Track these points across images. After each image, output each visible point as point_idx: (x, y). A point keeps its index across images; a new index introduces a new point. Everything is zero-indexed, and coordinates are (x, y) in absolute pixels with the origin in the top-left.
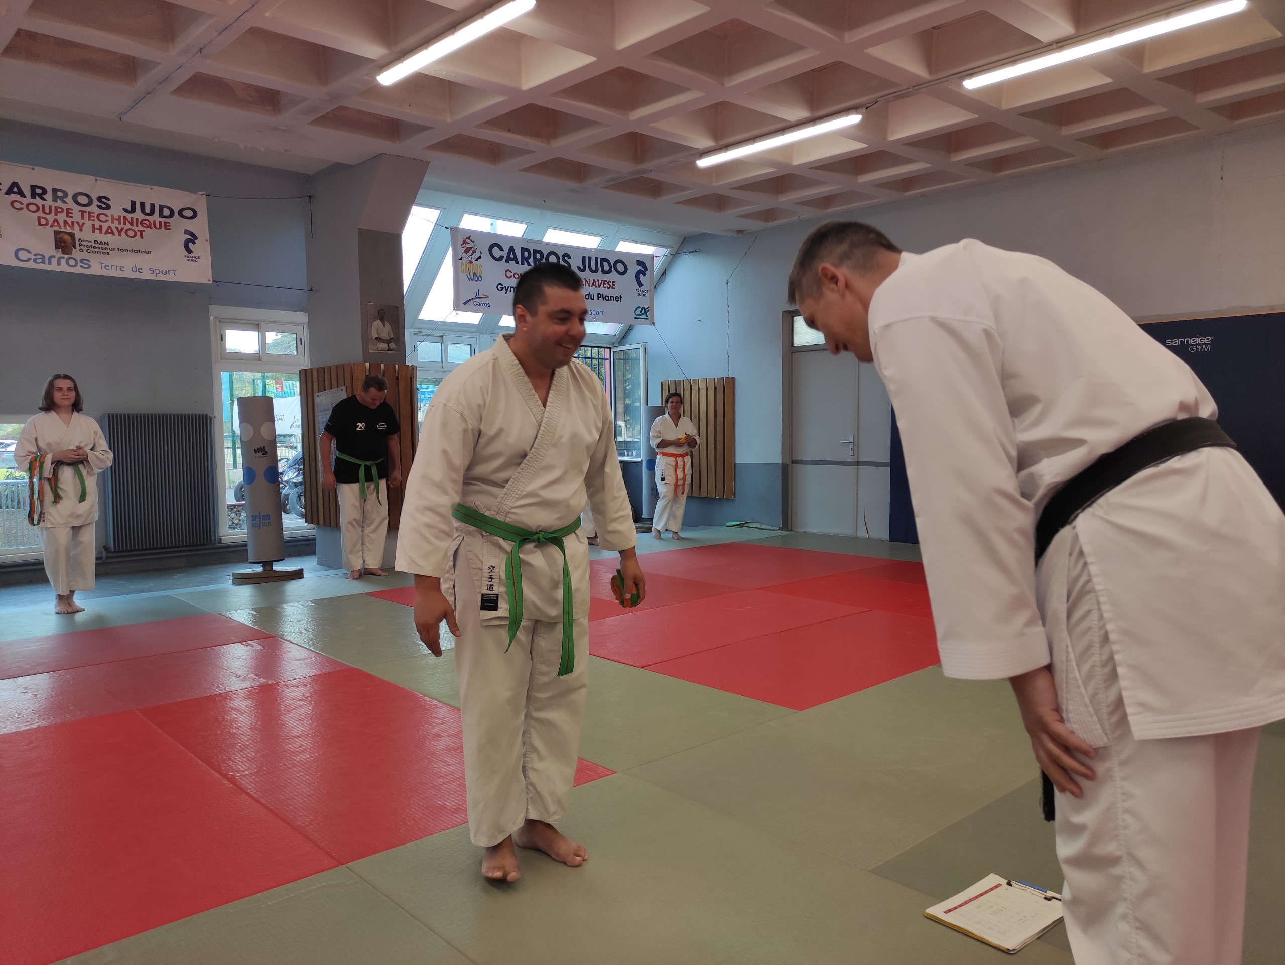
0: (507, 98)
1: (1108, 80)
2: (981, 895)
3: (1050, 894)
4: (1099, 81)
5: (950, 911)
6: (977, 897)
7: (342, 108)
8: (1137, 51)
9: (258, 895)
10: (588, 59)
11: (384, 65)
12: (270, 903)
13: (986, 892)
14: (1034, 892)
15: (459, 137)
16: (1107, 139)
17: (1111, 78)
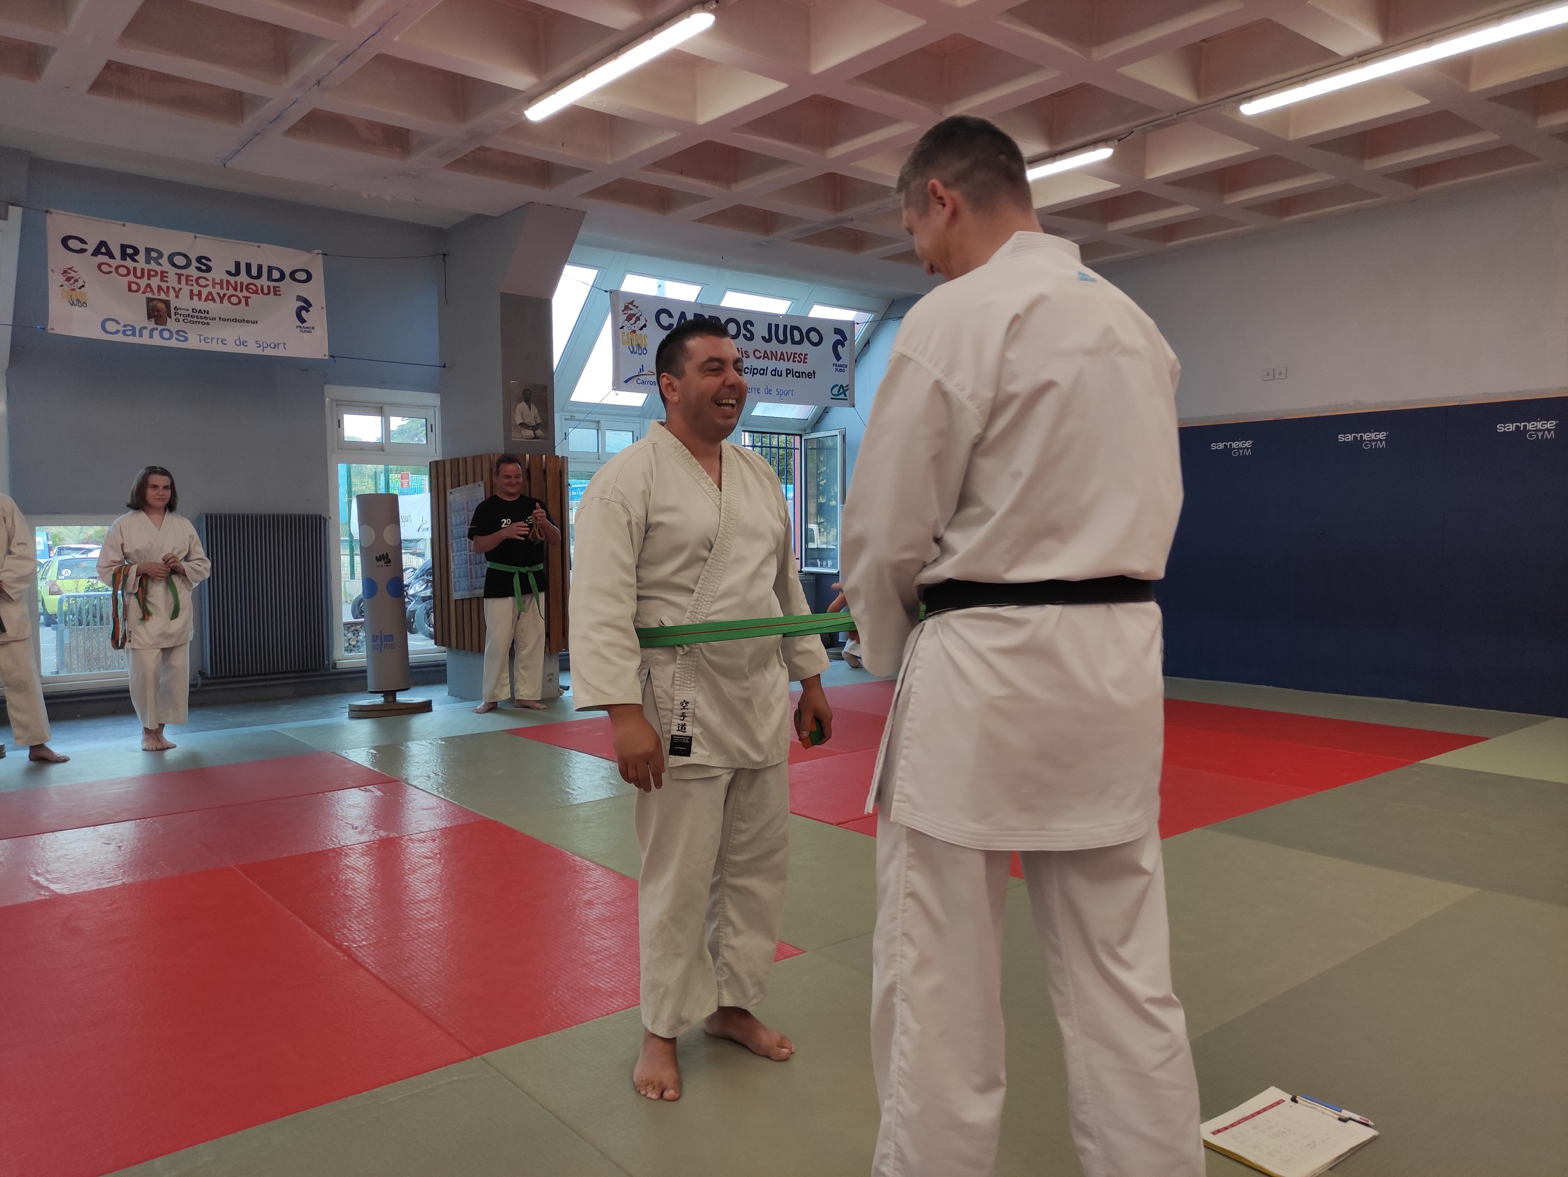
0: (679, 134)
1: (1425, 101)
2: (1259, 1113)
3: (1346, 1113)
4: (1412, 102)
5: (1219, 1131)
6: (1253, 1116)
7: (482, 149)
8: (1461, 65)
9: (378, 1090)
10: (778, 86)
11: (533, 97)
12: (391, 1100)
13: (1265, 1110)
14: (1325, 1111)
15: (622, 181)
16: (1421, 174)
17: (1428, 99)
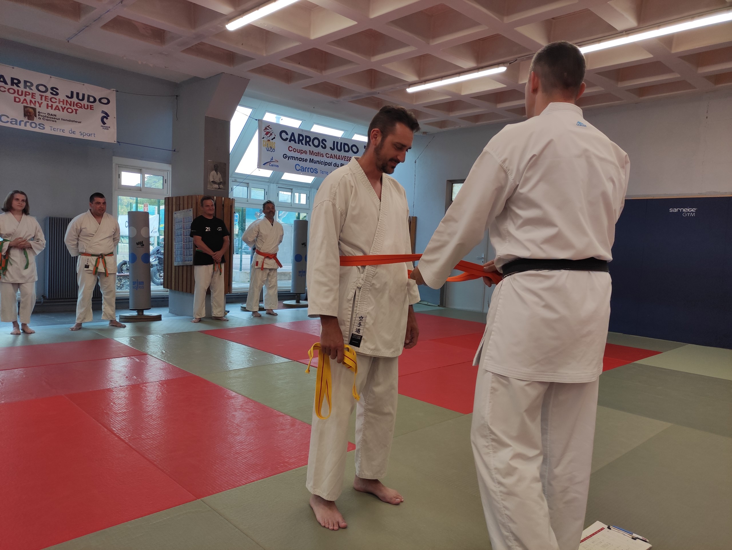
0: (301, 43)
1: (651, 56)
2: (593, 534)
3: (635, 535)
4: (645, 56)
6: (591, 536)
7: (202, 44)
8: (669, 40)
9: (147, 516)
10: (353, 23)
11: (231, 18)
12: (154, 522)
13: (596, 533)
14: (625, 534)
15: (269, 65)
16: (642, 91)
17: (652, 55)
